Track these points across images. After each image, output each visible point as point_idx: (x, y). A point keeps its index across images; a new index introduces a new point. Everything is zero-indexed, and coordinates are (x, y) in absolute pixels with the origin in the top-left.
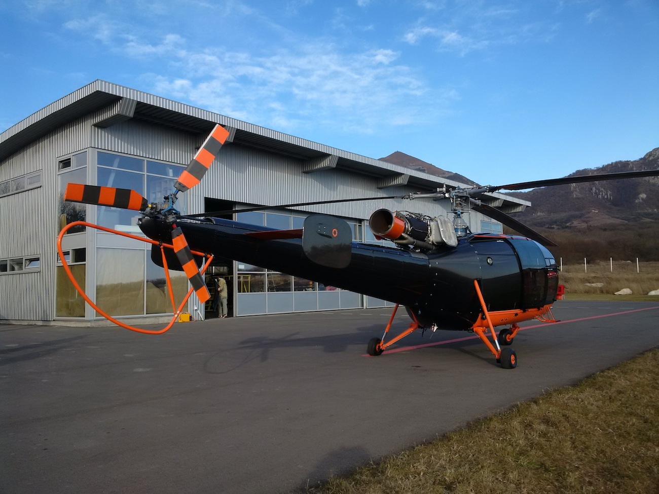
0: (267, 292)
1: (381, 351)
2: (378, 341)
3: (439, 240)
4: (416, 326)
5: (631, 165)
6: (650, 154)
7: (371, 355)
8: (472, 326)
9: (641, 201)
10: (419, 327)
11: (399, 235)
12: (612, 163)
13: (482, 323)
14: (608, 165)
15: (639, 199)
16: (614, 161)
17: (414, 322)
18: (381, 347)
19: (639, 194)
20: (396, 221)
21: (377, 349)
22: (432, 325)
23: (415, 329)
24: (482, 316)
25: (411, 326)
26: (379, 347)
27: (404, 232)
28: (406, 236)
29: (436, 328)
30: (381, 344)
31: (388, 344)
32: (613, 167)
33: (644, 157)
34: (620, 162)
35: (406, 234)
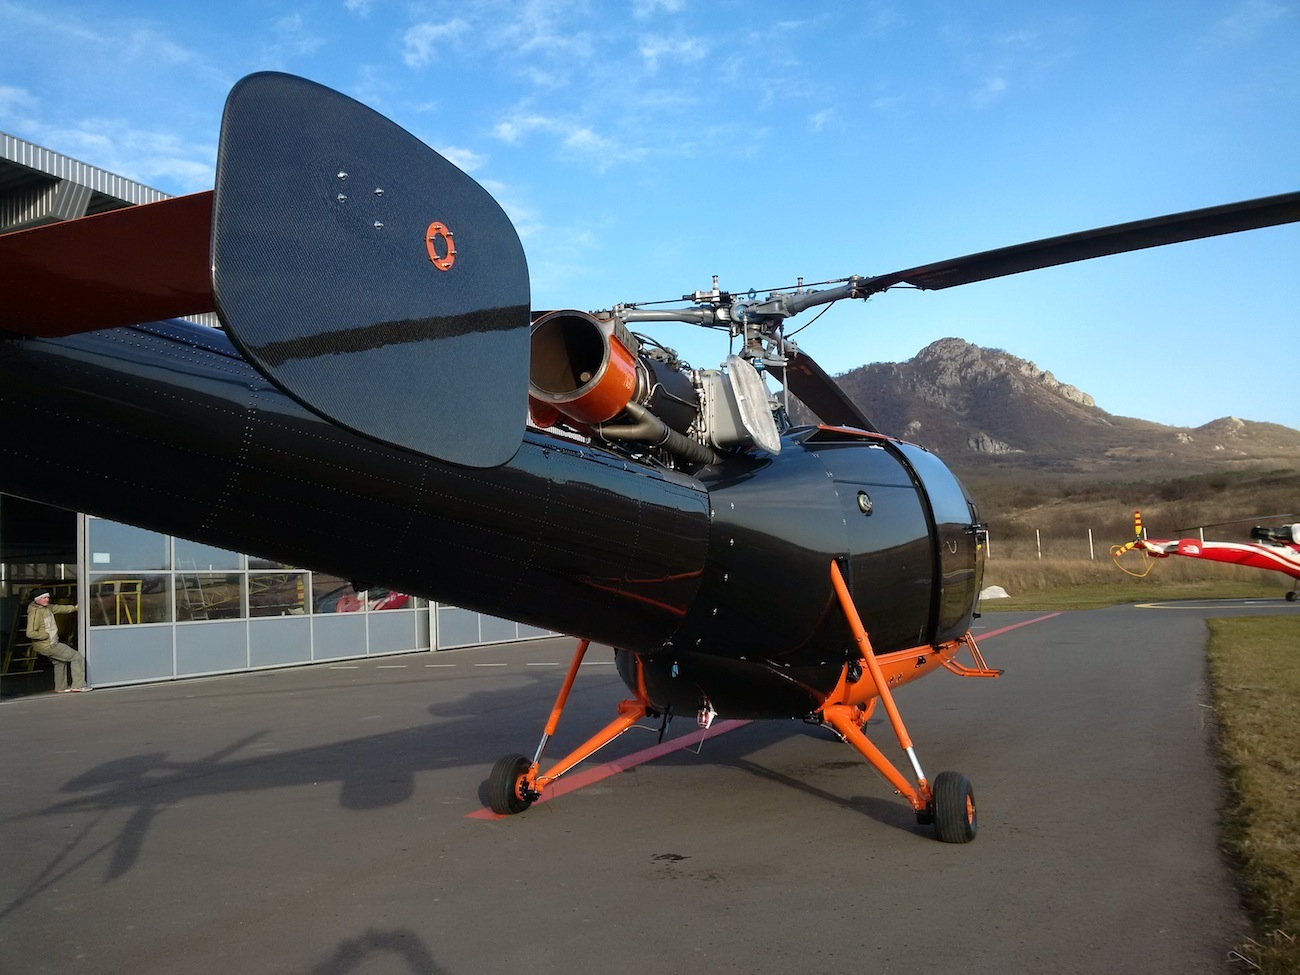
0: (174, 623)
1: (532, 797)
2: (522, 765)
3: (729, 432)
4: (638, 710)
5: (895, 370)
6: (926, 352)
7: (498, 811)
8: (819, 704)
9: (913, 433)
10: (649, 711)
11: (618, 410)
12: (865, 366)
13: (847, 692)
14: (858, 370)
15: (909, 430)
16: (868, 363)
17: (633, 698)
18: (531, 786)
19: (909, 422)
20: (613, 358)
21: (518, 792)
22: (702, 707)
23: (637, 720)
24: (850, 671)
25: (623, 712)
26: (525, 784)
27: (633, 399)
28: (641, 412)
29: (712, 715)
30: (530, 776)
31: (552, 774)
32: (866, 373)
33: (917, 357)
34: (878, 365)
35: (640, 403)
